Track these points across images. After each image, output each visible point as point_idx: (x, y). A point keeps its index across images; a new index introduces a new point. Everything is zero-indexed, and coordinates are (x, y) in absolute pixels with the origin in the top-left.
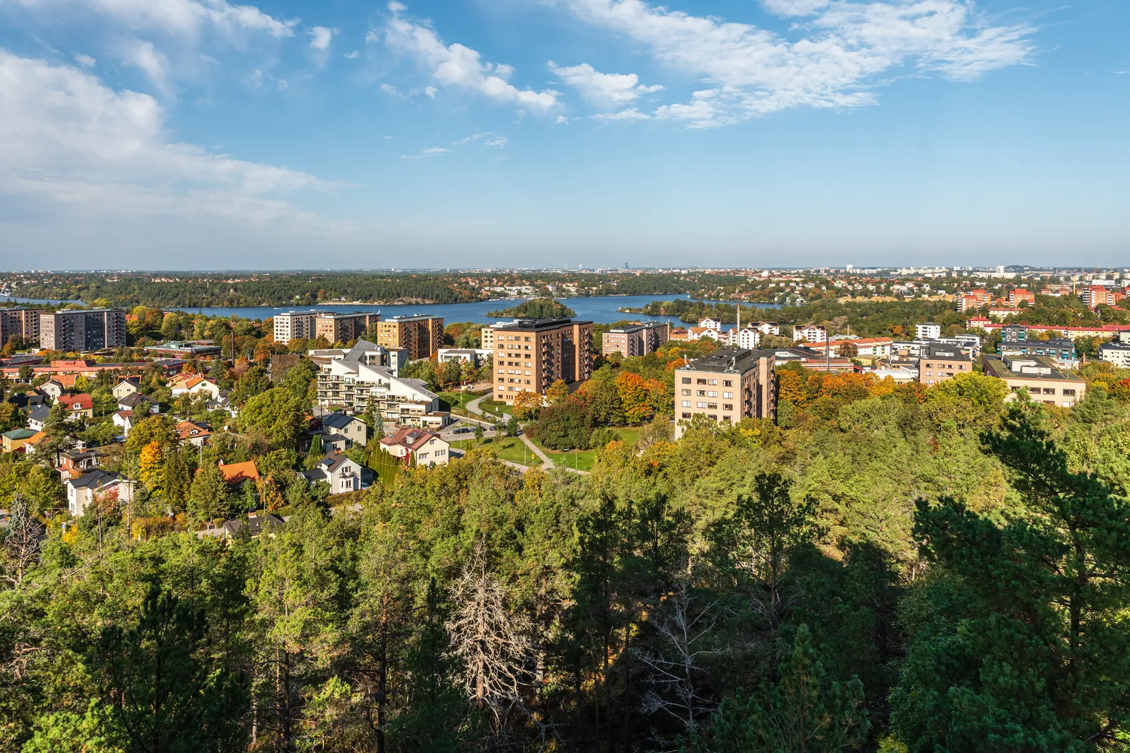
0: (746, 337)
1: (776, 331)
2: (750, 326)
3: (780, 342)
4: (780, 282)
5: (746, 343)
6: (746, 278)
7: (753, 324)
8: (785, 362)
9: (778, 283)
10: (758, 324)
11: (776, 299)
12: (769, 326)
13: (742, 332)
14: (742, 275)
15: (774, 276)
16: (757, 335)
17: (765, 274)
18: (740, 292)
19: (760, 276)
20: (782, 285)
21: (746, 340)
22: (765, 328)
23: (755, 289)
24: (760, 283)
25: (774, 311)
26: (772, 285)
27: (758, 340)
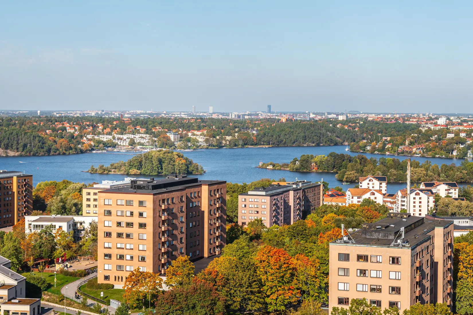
0: (417, 200)
1: (455, 193)
2: (422, 187)
3: (459, 207)
4: (460, 131)
5: (417, 208)
6: (418, 126)
7: (427, 185)
8: (465, 233)
9: (457, 134)
10: (432, 185)
11: (455, 153)
12: (446, 187)
13: (413, 195)
14: (414, 122)
15: (453, 124)
16: (432, 199)
17: (442, 121)
18: (411, 143)
19: (436, 124)
20: (462, 135)
21: (417, 204)
22: (442, 190)
23: (428, 140)
24: (435, 132)
25: (451, 168)
26: (450, 136)
27: (432, 204)
